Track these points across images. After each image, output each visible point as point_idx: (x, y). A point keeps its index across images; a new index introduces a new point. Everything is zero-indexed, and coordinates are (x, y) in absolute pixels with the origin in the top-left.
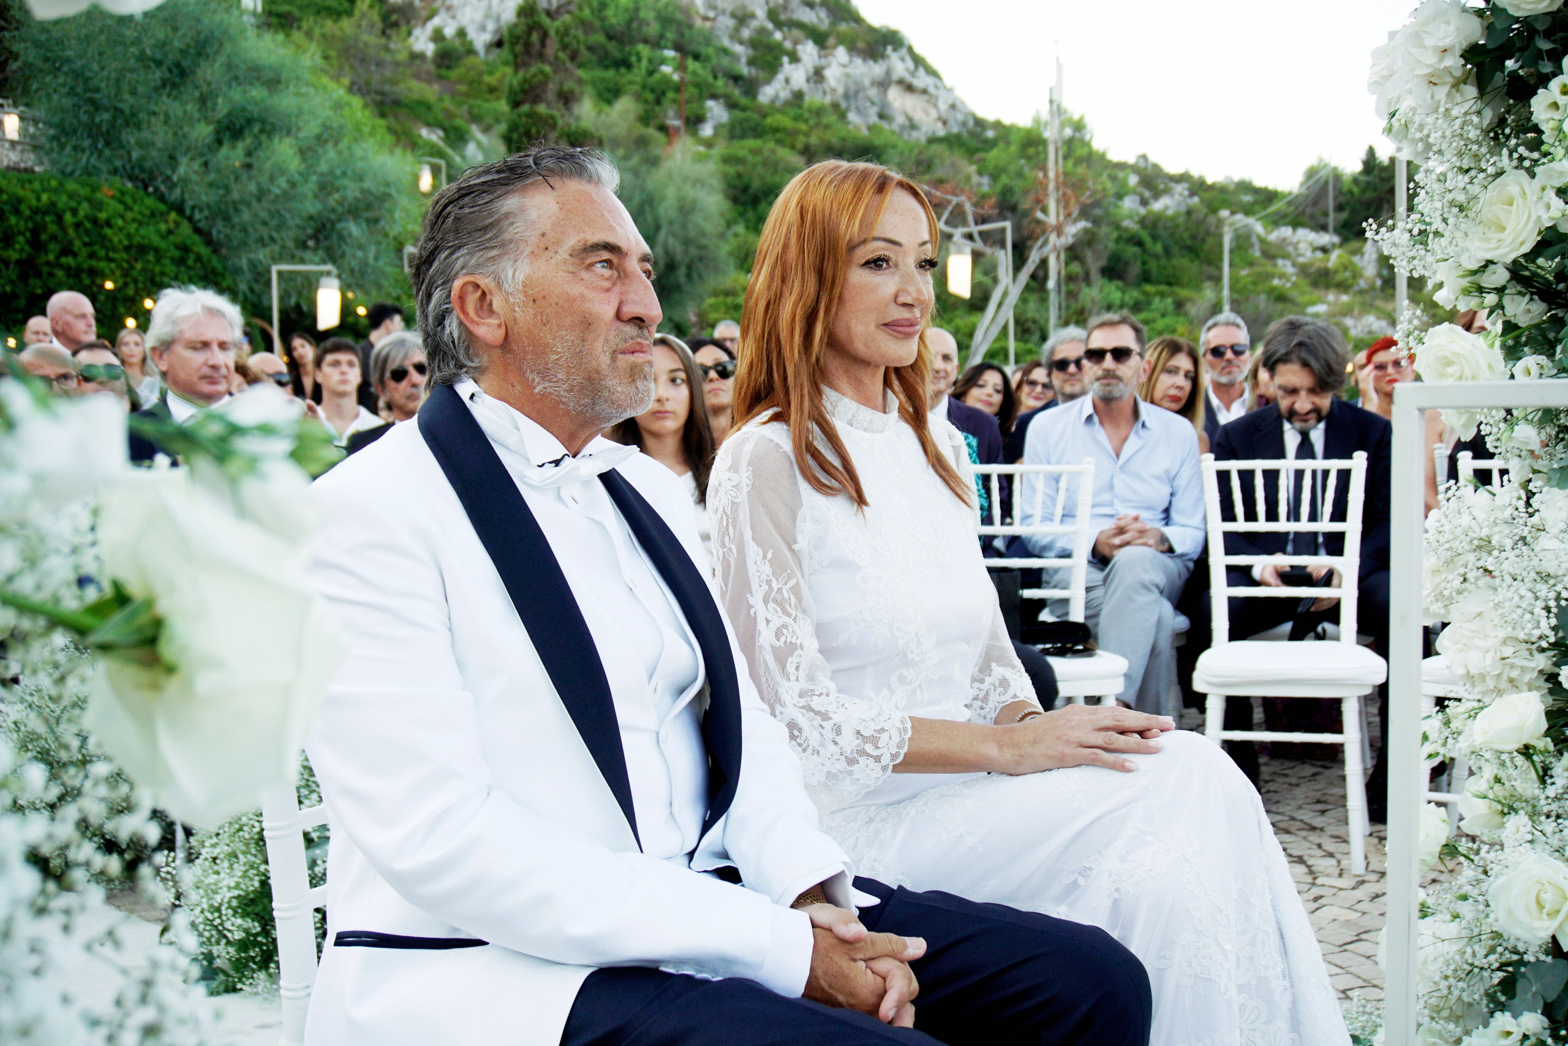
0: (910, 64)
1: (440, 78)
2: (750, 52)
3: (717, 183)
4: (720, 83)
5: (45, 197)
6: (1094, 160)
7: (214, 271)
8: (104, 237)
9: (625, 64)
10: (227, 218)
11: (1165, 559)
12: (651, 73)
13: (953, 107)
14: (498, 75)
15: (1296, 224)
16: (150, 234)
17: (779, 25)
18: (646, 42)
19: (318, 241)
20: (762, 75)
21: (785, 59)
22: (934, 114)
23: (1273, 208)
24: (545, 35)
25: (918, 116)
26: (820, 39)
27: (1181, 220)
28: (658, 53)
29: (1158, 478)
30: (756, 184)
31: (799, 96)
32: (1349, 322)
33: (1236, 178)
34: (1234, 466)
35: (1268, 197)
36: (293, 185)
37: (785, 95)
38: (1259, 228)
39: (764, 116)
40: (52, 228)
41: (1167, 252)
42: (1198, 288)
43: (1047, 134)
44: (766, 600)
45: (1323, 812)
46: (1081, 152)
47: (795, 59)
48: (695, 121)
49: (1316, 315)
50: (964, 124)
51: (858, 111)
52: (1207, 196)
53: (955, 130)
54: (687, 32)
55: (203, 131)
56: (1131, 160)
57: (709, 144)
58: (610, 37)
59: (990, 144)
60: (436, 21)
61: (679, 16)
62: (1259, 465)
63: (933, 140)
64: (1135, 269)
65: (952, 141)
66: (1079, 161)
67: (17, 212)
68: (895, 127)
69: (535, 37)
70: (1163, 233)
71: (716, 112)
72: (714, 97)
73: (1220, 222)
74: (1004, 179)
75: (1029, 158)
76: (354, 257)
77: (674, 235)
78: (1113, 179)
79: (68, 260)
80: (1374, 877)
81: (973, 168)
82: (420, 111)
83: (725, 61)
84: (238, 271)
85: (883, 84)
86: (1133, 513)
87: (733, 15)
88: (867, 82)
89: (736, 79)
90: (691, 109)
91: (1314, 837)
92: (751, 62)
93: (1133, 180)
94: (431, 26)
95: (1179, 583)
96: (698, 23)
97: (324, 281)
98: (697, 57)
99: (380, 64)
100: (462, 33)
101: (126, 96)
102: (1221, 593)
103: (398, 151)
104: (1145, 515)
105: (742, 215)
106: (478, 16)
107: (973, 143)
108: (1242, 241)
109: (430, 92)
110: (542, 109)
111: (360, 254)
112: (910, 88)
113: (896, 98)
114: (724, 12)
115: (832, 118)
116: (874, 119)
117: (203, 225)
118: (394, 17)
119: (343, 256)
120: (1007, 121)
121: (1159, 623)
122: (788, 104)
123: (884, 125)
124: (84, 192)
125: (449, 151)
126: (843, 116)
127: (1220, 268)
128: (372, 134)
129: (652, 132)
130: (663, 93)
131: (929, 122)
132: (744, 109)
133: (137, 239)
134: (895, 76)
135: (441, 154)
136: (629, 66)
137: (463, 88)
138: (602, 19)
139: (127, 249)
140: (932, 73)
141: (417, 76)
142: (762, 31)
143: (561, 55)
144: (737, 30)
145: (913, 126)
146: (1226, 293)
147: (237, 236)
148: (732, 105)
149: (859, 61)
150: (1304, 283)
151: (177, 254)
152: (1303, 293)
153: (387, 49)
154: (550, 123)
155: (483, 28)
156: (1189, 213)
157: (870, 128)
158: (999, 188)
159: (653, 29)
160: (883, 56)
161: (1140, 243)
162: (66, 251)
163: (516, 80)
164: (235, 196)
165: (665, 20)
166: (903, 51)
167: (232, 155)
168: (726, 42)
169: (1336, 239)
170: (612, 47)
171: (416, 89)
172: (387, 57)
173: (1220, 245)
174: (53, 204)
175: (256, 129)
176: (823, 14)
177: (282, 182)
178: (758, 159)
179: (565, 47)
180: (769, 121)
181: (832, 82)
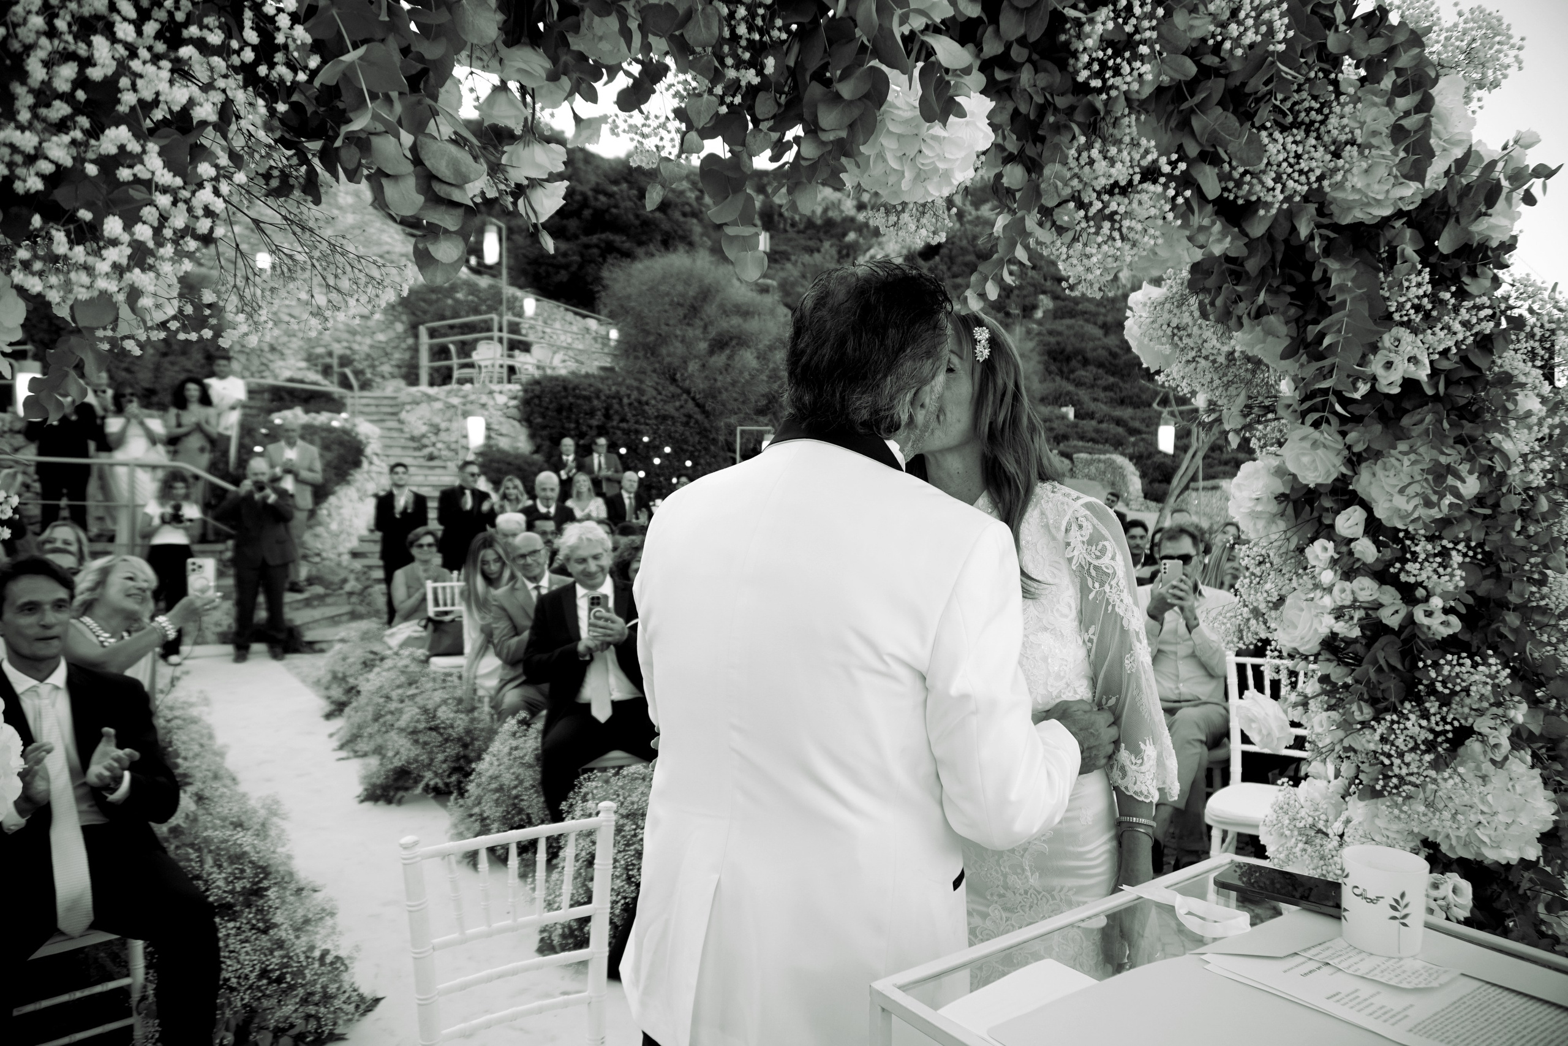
4: (1049, 283)
5: (614, 388)
7: (706, 430)
8: (644, 411)
10: (714, 397)
16: (670, 409)
30: (1069, 348)
36: (753, 377)
39: (1077, 304)
40: (616, 406)
48: (1032, 308)
55: (703, 346)
57: (1039, 323)
60: (872, 252)
67: (598, 397)
71: (1045, 302)
72: (1044, 292)
79: (624, 425)
84: (717, 430)
90: (1028, 302)
94: (868, 255)
101: (664, 327)
105: (1060, 369)
117: (701, 401)
124: (635, 384)
132: (1063, 300)
133: (662, 412)
138: (974, 246)
139: (657, 417)
147: (719, 407)
148: (1055, 297)
151: (684, 419)
162: (623, 420)
164: (719, 384)
167: (719, 360)
174: (618, 392)
175: (734, 342)
177: (746, 375)
178: (1072, 332)
180: (1080, 307)
181: (1124, 281)
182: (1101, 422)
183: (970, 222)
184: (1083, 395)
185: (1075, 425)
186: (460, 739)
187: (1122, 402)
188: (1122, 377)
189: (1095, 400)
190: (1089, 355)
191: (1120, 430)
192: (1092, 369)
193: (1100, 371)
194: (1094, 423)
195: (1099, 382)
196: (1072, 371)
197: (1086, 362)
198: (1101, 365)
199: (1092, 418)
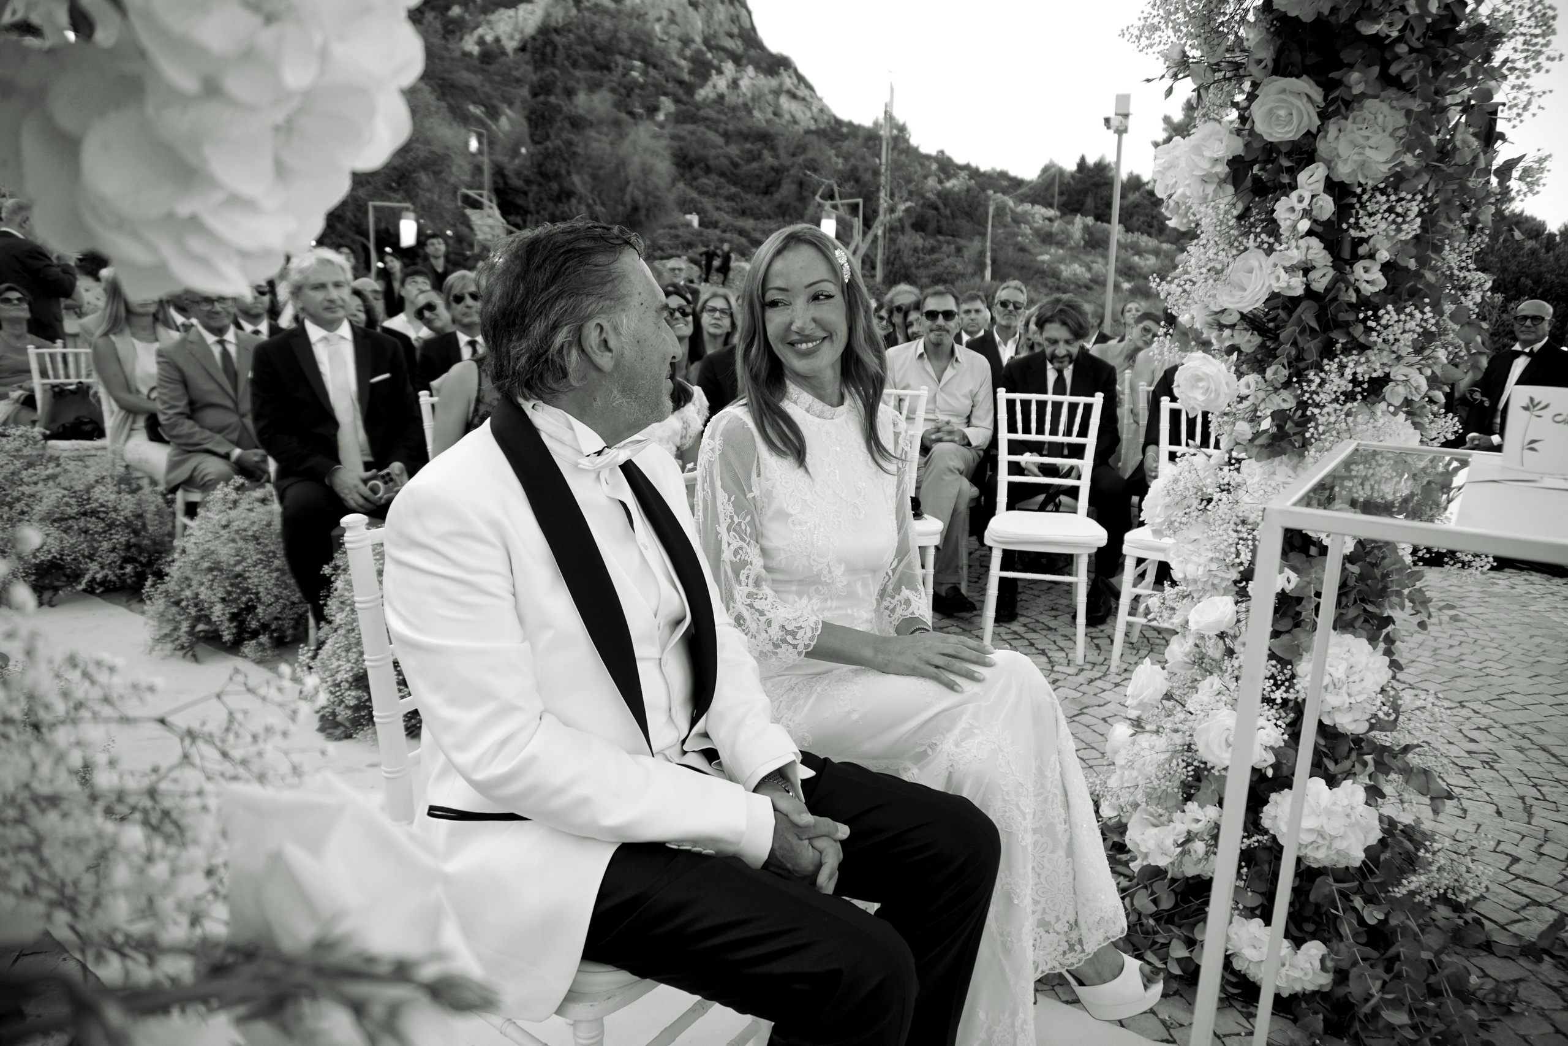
0: (795, 81)
1: (483, 71)
2: (691, 65)
3: (666, 154)
4: (670, 85)
6: (912, 153)
9: (607, 68)
11: (964, 450)
12: (624, 75)
13: (822, 110)
14: (522, 70)
15: (1034, 203)
17: (710, 48)
18: (621, 54)
19: (399, 184)
20: (698, 81)
21: (714, 72)
22: (809, 114)
23: (1019, 192)
24: (555, 48)
25: (799, 115)
26: (737, 60)
27: (963, 195)
28: (629, 62)
29: (965, 396)
30: (692, 154)
31: (721, 97)
32: (1063, 267)
33: (999, 169)
34: (1018, 396)
35: (1017, 183)
37: (712, 96)
38: (1011, 203)
39: (698, 109)
41: (953, 215)
42: (971, 240)
43: (882, 133)
44: (729, 531)
45: (1055, 617)
46: (902, 146)
47: (720, 72)
48: (653, 110)
49: (1043, 262)
50: (828, 122)
51: (760, 109)
52: (980, 180)
53: (822, 126)
54: (649, 49)
56: (934, 153)
57: (661, 126)
58: (597, 49)
59: (844, 137)
60: (480, 31)
61: (644, 38)
62: (1034, 397)
63: (808, 132)
64: (932, 226)
65: (820, 133)
66: (901, 152)
68: (784, 122)
69: (549, 50)
70: (951, 202)
71: (667, 104)
72: (666, 94)
73: (988, 198)
74: (853, 161)
75: (869, 148)
76: (425, 197)
77: (638, 188)
78: (922, 165)
80: (1089, 667)
81: (832, 152)
82: (470, 93)
83: (674, 71)
85: (777, 93)
86: (946, 418)
87: (680, 40)
88: (766, 91)
89: (681, 83)
90: (650, 102)
91: (1051, 636)
92: (691, 73)
93: (934, 166)
94: (476, 34)
95: (973, 465)
96: (657, 43)
97: (405, 214)
98: (655, 67)
99: (442, 58)
100: (497, 40)
102: (1004, 478)
103: (455, 125)
104: (953, 420)
105: (682, 176)
106: (509, 29)
107: (834, 136)
108: (1000, 211)
109: (475, 80)
110: (552, 99)
111: (428, 195)
112: (794, 96)
113: (784, 102)
114: (673, 37)
115: (742, 114)
116: (770, 116)
118: (451, 27)
119: (417, 195)
120: (856, 122)
121: (959, 494)
122: (714, 102)
123: (776, 119)
125: (489, 122)
126: (750, 112)
127: (986, 228)
128: (437, 112)
129: (623, 116)
130: (632, 90)
131: (805, 119)
132: (685, 104)
134: (785, 88)
135: (483, 124)
136: (609, 69)
137: (498, 78)
138: (593, 36)
140: (810, 87)
141: (468, 69)
142: (699, 52)
143: (567, 63)
144: (682, 50)
145: (795, 122)
146: (988, 244)
148: (677, 101)
149: (762, 76)
150: (1037, 241)
152: (1036, 247)
153: (447, 49)
154: (558, 109)
155: (512, 38)
156: (968, 190)
157: (768, 121)
158: (848, 167)
159: (626, 45)
160: (778, 74)
161: (936, 209)
163: (535, 78)
165: (635, 40)
166: (791, 71)
168: (675, 58)
169: (1058, 213)
170: (599, 56)
171: (466, 77)
172: (446, 54)
173: (987, 213)
176: (739, 43)
178: (694, 138)
179: (568, 57)
180: (702, 112)
181: (744, 89)
182: (724, 231)
183: (588, 9)
184: (707, 203)
185: (700, 234)
186: (128, 524)
187: (743, 213)
188: (743, 187)
189: (718, 209)
190: (711, 163)
191: (743, 240)
192: (714, 177)
193: (722, 180)
194: (718, 232)
195: (721, 191)
196: (695, 179)
197: (708, 170)
198: (722, 174)
199: (716, 227)
